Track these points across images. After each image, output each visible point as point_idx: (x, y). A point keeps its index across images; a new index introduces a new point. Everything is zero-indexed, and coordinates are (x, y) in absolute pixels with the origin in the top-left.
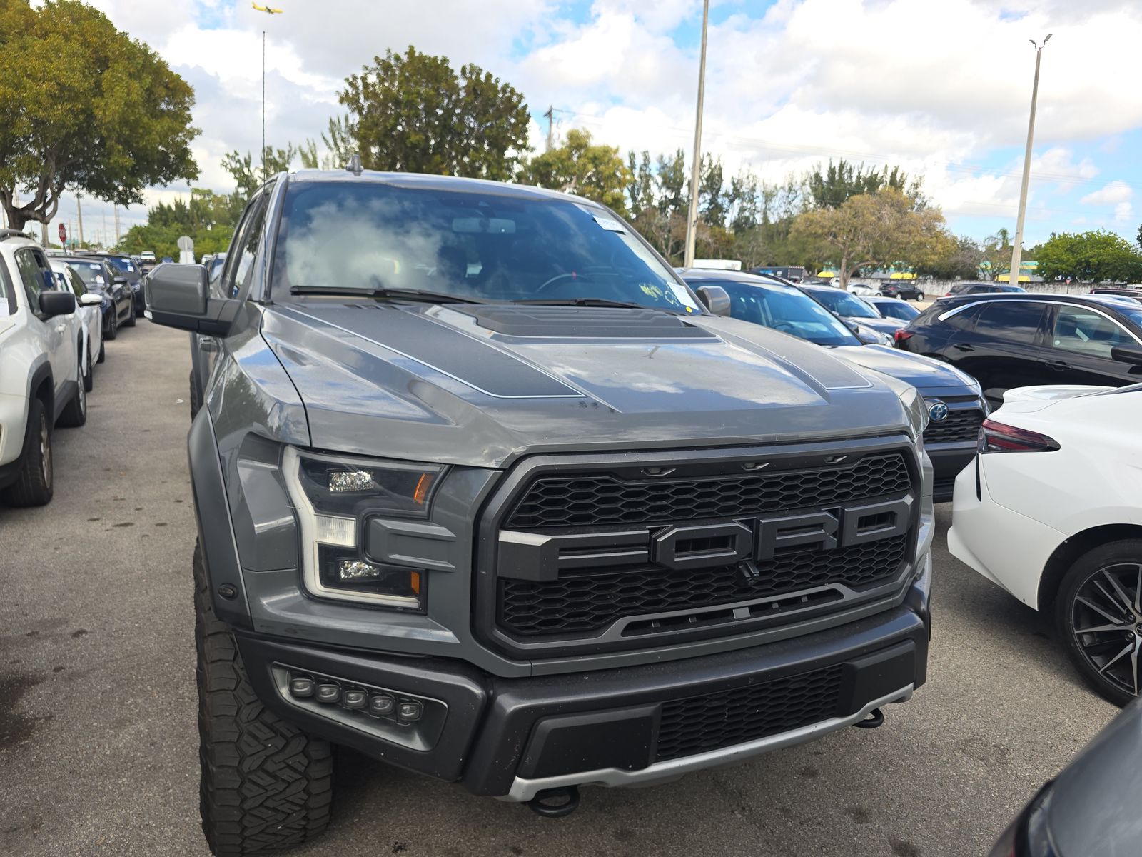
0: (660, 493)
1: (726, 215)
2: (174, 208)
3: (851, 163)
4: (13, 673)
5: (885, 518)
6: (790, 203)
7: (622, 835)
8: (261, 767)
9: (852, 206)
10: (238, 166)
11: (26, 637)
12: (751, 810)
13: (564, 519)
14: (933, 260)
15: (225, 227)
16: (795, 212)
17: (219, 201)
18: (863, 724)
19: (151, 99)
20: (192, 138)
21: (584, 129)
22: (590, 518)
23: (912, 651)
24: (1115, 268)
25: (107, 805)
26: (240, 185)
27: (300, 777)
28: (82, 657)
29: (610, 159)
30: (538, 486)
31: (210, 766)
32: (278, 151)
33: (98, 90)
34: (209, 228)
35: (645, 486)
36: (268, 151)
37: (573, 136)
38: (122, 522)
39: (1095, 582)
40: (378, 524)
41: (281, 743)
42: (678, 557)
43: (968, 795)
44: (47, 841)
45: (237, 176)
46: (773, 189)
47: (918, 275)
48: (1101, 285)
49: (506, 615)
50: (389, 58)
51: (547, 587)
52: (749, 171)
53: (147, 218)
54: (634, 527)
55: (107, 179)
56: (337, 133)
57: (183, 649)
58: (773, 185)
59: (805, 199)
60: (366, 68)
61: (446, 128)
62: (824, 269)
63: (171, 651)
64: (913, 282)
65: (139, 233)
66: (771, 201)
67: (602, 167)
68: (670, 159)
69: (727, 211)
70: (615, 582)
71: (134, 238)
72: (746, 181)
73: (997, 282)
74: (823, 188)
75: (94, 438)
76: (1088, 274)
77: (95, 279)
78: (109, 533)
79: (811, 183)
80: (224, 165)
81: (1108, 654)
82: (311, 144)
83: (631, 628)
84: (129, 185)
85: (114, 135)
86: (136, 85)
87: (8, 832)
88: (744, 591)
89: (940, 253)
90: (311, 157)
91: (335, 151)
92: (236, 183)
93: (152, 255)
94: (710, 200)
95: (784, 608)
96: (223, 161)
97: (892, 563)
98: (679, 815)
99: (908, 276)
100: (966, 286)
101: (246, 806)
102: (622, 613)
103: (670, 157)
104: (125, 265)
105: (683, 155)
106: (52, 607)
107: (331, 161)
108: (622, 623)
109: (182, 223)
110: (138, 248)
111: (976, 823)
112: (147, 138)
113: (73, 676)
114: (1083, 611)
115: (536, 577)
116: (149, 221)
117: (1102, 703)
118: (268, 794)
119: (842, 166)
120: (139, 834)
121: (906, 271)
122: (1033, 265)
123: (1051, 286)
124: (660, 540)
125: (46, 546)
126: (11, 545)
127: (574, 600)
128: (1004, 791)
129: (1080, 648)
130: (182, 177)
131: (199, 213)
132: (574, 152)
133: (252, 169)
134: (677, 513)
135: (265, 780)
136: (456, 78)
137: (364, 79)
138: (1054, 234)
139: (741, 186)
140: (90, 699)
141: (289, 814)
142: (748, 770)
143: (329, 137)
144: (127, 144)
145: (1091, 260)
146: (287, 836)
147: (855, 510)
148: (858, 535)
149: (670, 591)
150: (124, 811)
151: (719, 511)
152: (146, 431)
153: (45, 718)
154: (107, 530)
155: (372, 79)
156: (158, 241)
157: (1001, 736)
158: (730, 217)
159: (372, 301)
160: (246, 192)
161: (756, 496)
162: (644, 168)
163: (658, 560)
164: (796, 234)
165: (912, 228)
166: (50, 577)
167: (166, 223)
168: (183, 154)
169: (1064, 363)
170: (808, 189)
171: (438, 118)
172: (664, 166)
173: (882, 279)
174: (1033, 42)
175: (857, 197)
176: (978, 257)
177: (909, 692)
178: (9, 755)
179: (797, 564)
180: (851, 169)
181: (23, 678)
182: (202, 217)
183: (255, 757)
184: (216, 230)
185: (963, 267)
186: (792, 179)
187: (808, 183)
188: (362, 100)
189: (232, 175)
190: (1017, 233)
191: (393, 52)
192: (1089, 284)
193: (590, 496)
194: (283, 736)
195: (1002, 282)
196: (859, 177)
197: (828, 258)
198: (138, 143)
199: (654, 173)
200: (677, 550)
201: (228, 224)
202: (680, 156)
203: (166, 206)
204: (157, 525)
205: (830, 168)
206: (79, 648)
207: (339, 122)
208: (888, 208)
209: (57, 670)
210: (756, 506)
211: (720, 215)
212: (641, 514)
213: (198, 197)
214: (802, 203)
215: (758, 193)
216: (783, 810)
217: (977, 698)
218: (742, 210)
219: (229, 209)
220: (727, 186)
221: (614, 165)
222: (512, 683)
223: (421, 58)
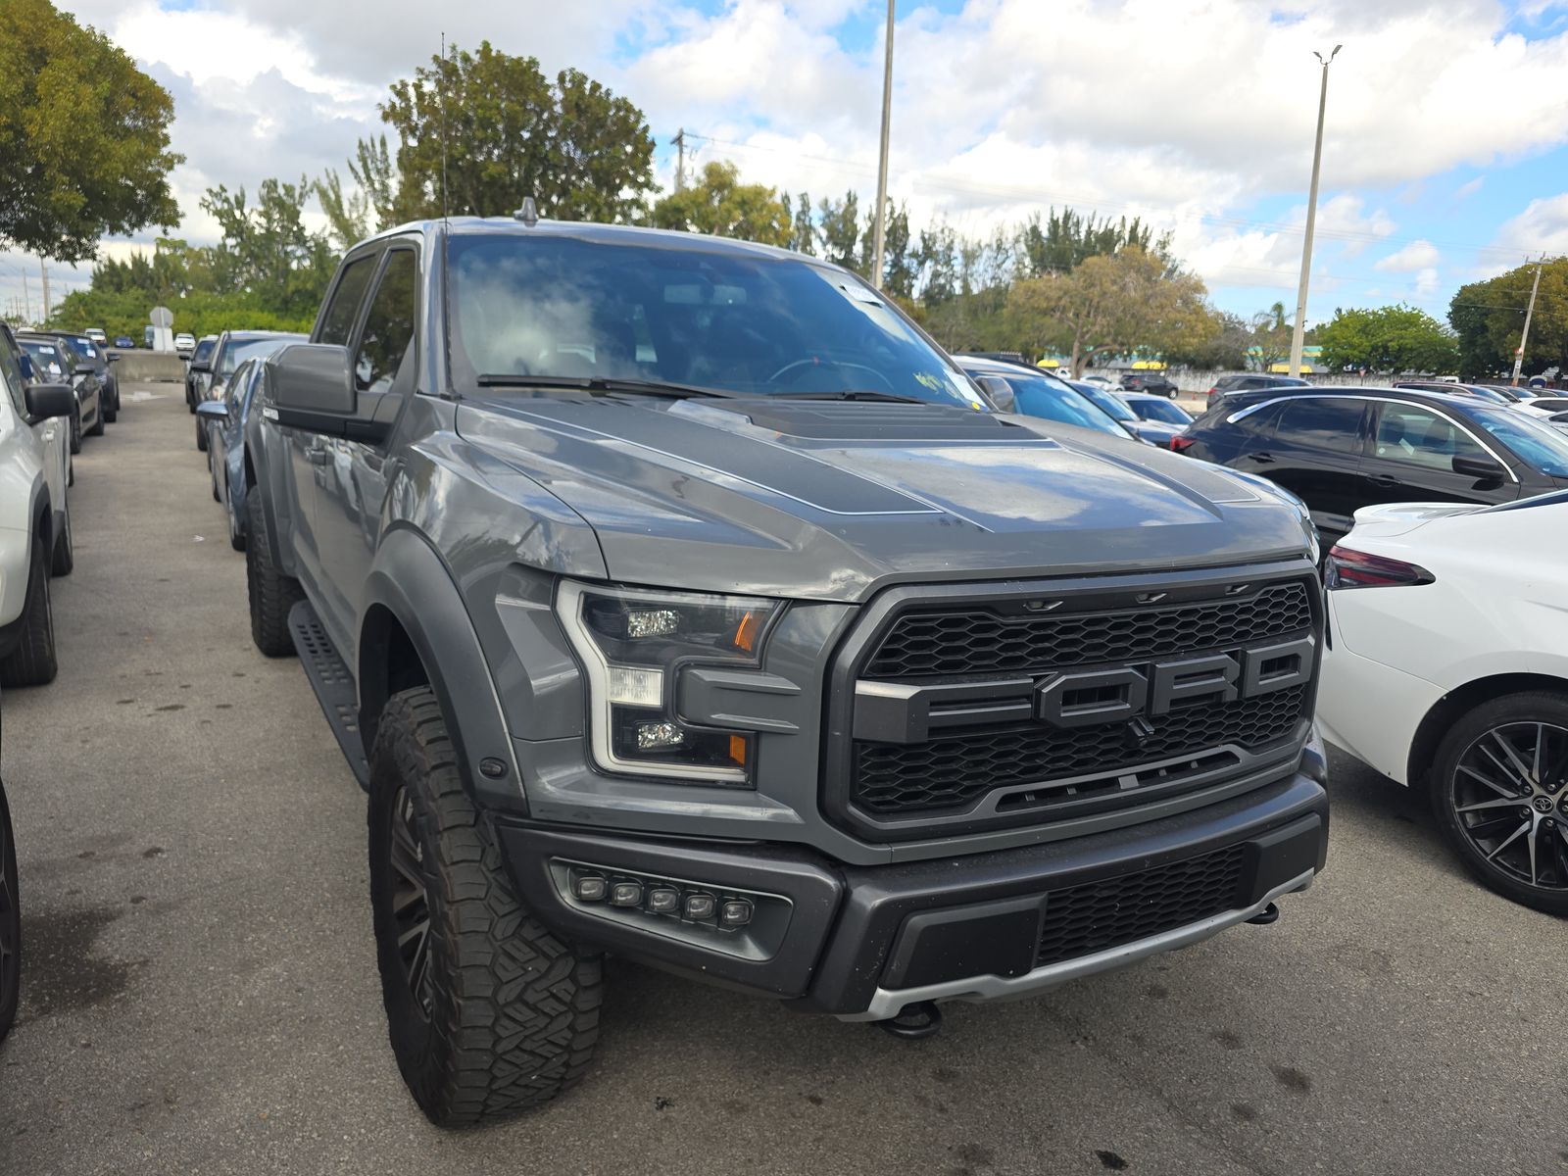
0: (1042, 633)
1: (914, 282)
2: (130, 266)
3: (1081, 213)
4: (74, 907)
5: (1287, 662)
6: (999, 266)
7: (943, 1075)
8: (520, 999)
9: (1087, 271)
10: (226, 206)
11: (79, 859)
12: (1094, 1039)
13: (932, 666)
14: (1191, 345)
15: (208, 293)
16: (1006, 278)
17: (196, 256)
18: (1256, 920)
19: (109, 112)
20: (170, 168)
21: (727, 161)
22: (960, 664)
23: (1317, 827)
24: (1420, 354)
25: (259, 1069)
26: (228, 235)
27: (566, 1009)
28: (166, 882)
29: (765, 205)
30: (902, 624)
31: (454, 999)
32: (284, 186)
33: (30, 95)
34: (183, 295)
35: (1025, 624)
36: (271, 185)
37: (712, 171)
38: (170, 704)
39: (1482, 746)
40: (695, 675)
41: (544, 965)
42: (1065, 712)
43: (1354, 1011)
44: (192, 1118)
45: (224, 221)
46: (976, 248)
47: (1169, 364)
48: (1402, 377)
49: (862, 787)
50: (454, 57)
51: (910, 750)
52: (944, 222)
53: (91, 281)
54: (1013, 675)
55: (45, 225)
56: (369, 162)
57: (304, 868)
58: (976, 241)
59: (1017, 262)
60: (421, 71)
61: (538, 158)
62: (1046, 356)
63: (288, 872)
64: (1162, 374)
65: (80, 301)
66: (973, 264)
67: (754, 215)
68: (838, 205)
69: (915, 277)
70: (989, 745)
71: (72, 309)
72: (940, 235)
73: (1271, 373)
74: (1042, 246)
75: (92, 591)
76: (1387, 362)
77: (47, 367)
78: (153, 719)
79: (1026, 240)
80: (204, 205)
81: (1497, 836)
82: (332, 176)
83: (1006, 801)
84: (77, 233)
85: (57, 162)
86: (87, 90)
87: (133, 1110)
88: (1132, 753)
89: (1201, 336)
90: (333, 196)
91: (367, 188)
92: (223, 231)
93: (101, 334)
94: (893, 261)
95: (1175, 775)
96: (203, 199)
97: (1289, 719)
98: (1009, 1050)
99: (1156, 365)
100: (1235, 379)
101: (499, 1049)
102: (995, 783)
103: (838, 200)
104: (83, 348)
105: (856, 199)
106: (103, 819)
107: (361, 201)
108: (996, 795)
109: (143, 288)
110: (80, 324)
111: (1369, 1043)
112: (106, 166)
113: (160, 909)
114: (1464, 781)
115: (903, 739)
116: (93, 285)
117: (1492, 897)
118: (527, 1033)
119: (1067, 217)
120: (315, 1104)
121: (1153, 359)
122: (1316, 351)
123: (1340, 378)
124: (1045, 691)
125: (68, 738)
126: (17, 739)
127: (940, 768)
128: (1396, 1004)
129: (1462, 829)
130: (155, 221)
131: (168, 274)
132: (714, 194)
133: (246, 211)
134: (1063, 657)
135: (524, 1014)
136: (548, 87)
137: (418, 87)
138: (1339, 310)
139: (934, 243)
140: (195, 936)
141: (547, 1059)
142: (1081, 992)
143: (358, 166)
144: (75, 174)
145: (1389, 344)
146: (540, 1089)
147: (1259, 652)
148: (1261, 683)
149: (1051, 755)
150: (285, 1076)
151: (1108, 654)
152: (162, 580)
153: (139, 963)
154: (150, 716)
155: (429, 87)
156: (109, 314)
157: (1379, 940)
158: (919, 285)
159: (587, 394)
160: (238, 244)
161: (1150, 636)
162: (802, 217)
163: (1042, 716)
164: (1013, 308)
165: (1164, 301)
166: (87, 780)
167: (119, 288)
168: (158, 190)
169: (1392, 478)
170: (1023, 248)
171: (524, 143)
172: (829, 214)
173: (1122, 370)
174: (1317, 54)
175: (1090, 260)
176: (1246, 340)
177: (1310, 878)
178: (104, 1013)
179: (1191, 720)
180: (1078, 222)
181: (91, 913)
182: (173, 280)
183: (512, 985)
184: (194, 298)
185: (1227, 353)
186: (1001, 234)
187: (1022, 239)
188: (415, 117)
189: (217, 219)
190: (1299, 308)
191: (459, 49)
192: (1387, 376)
193: (962, 636)
194: (546, 956)
195: (1277, 373)
196: (1089, 232)
197: (1051, 341)
198: (91, 173)
199: (816, 223)
200: (1064, 704)
201: (211, 289)
202: (852, 200)
203: (118, 262)
204: (219, 707)
205: (1052, 219)
206: (158, 871)
207: (373, 145)
208: (1133, 274)
209: (136, 900)
210: (1148, 648)
211: (906, 282)
212: (1021, 659)
213: (165, 251)
214: (1014, 267)
215: (956, 253)
216: (1134, 1037)
217: (1341, 896)
218: (936, 275)
219: (213, 268)
220: (914, 243)
221: (770, 211)
222: (869, 872)
223: (500, 58)
